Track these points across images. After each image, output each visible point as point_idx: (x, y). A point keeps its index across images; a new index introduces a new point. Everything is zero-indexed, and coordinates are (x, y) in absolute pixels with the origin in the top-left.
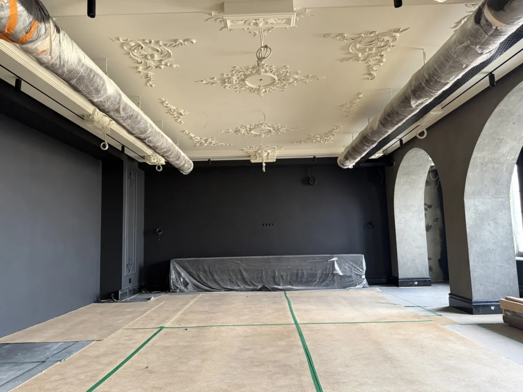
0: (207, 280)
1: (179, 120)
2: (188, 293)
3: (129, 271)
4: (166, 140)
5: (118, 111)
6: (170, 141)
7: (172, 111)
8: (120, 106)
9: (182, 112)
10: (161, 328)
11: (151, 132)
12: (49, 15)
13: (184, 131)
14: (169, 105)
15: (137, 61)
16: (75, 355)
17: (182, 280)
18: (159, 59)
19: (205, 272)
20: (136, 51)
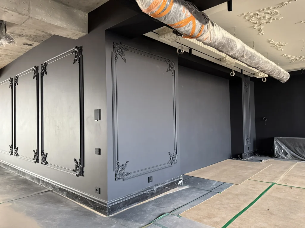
0: (302, 153)
1: (280, 49)
2: (288, 160)
3: (248, 143)
4: (272, 64)
5: (243, 56)
6: (274, 64)
7: (276, 45)
8: (244, 54)
9: (283, 44)
10: (273, 184)
11: (262, 63)
12: (208, 19)
13: (283, 55)
14: (274, 42)
15: (254, 23)
16: (225, 190)
17: (283, 151)
18: (269, 18)
19: (300, 147)
20: (253, 18)
